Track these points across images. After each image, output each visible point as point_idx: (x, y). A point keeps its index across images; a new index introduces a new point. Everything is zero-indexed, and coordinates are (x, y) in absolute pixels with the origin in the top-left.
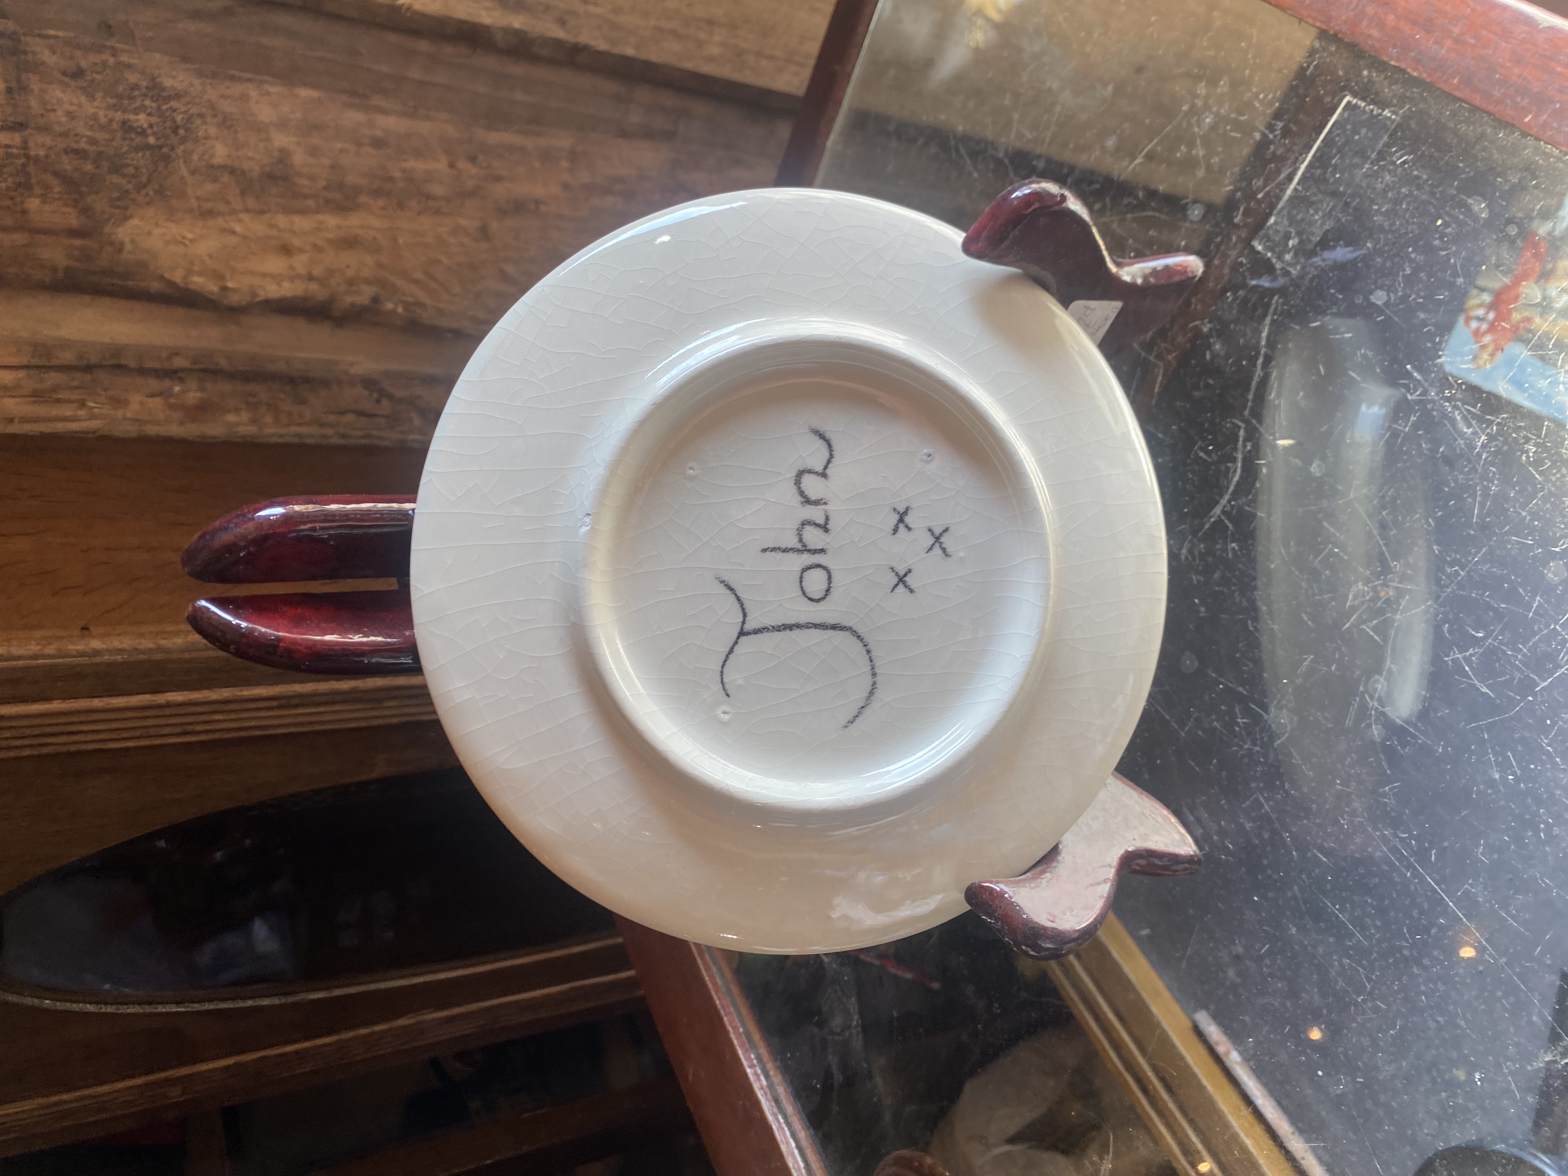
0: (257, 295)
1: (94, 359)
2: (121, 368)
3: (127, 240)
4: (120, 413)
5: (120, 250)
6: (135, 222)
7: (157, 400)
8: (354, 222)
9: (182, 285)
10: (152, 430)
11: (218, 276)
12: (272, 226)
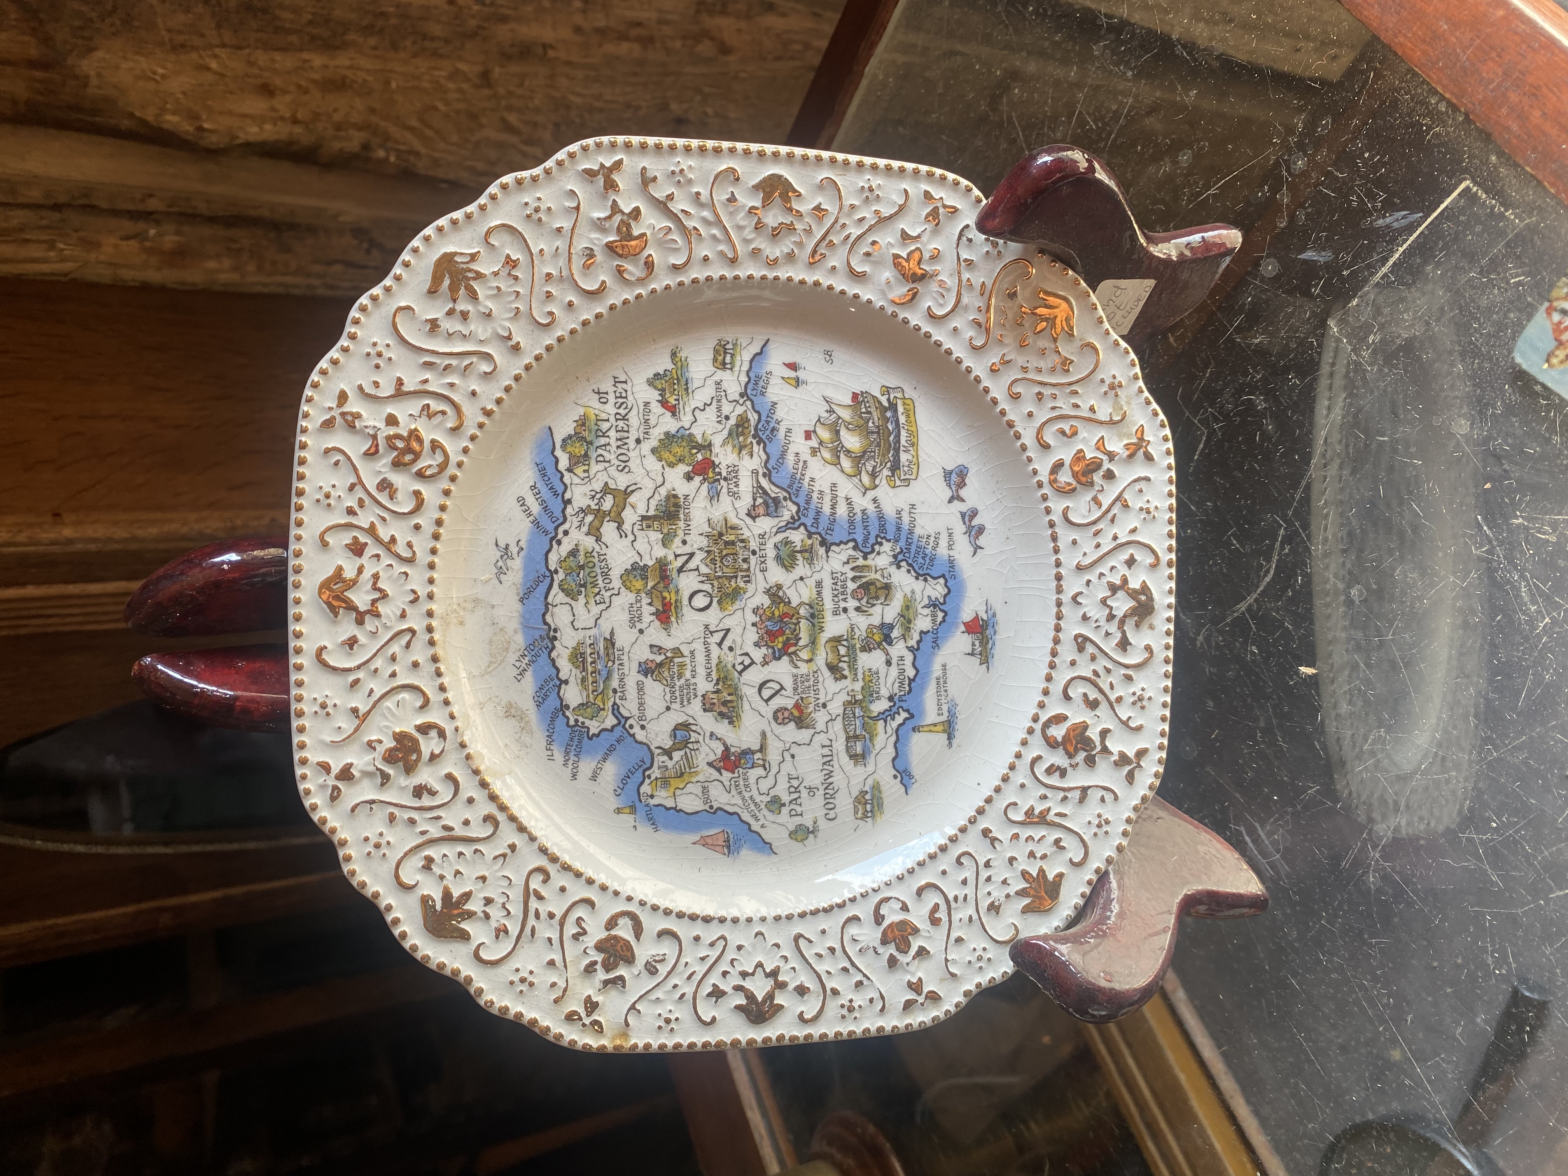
0: (238, 137)
1: (62, 199)
2: (90, 209)
3: (92, 73)
4: (93, 256)
5: (86, 85)
6: (100, 54)
7: (132, 243)
8: (342, 61)
9: (155, 124)
10: (127, 275)
11: (194, 117)
12: (251, 64)
